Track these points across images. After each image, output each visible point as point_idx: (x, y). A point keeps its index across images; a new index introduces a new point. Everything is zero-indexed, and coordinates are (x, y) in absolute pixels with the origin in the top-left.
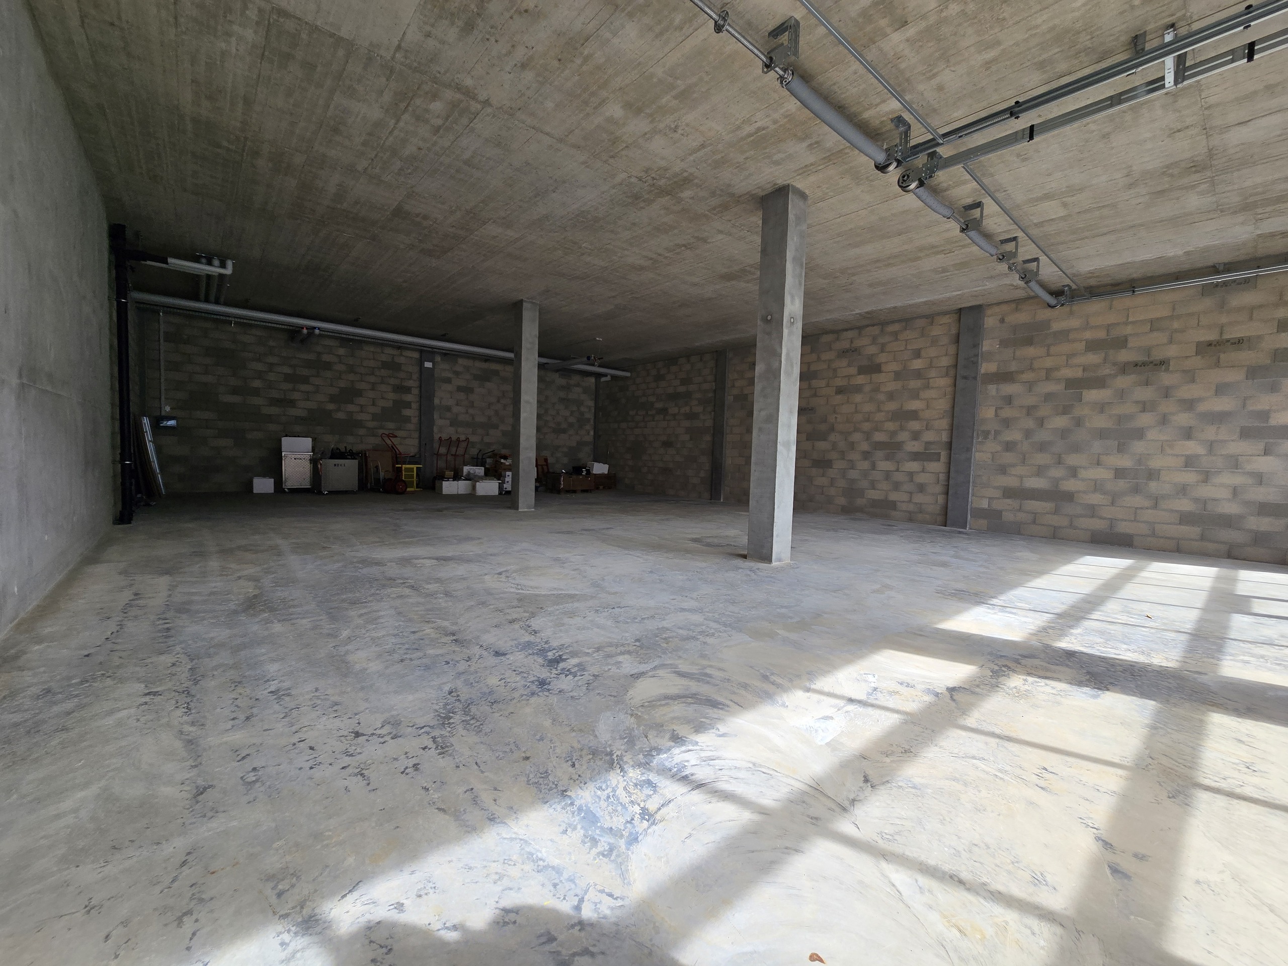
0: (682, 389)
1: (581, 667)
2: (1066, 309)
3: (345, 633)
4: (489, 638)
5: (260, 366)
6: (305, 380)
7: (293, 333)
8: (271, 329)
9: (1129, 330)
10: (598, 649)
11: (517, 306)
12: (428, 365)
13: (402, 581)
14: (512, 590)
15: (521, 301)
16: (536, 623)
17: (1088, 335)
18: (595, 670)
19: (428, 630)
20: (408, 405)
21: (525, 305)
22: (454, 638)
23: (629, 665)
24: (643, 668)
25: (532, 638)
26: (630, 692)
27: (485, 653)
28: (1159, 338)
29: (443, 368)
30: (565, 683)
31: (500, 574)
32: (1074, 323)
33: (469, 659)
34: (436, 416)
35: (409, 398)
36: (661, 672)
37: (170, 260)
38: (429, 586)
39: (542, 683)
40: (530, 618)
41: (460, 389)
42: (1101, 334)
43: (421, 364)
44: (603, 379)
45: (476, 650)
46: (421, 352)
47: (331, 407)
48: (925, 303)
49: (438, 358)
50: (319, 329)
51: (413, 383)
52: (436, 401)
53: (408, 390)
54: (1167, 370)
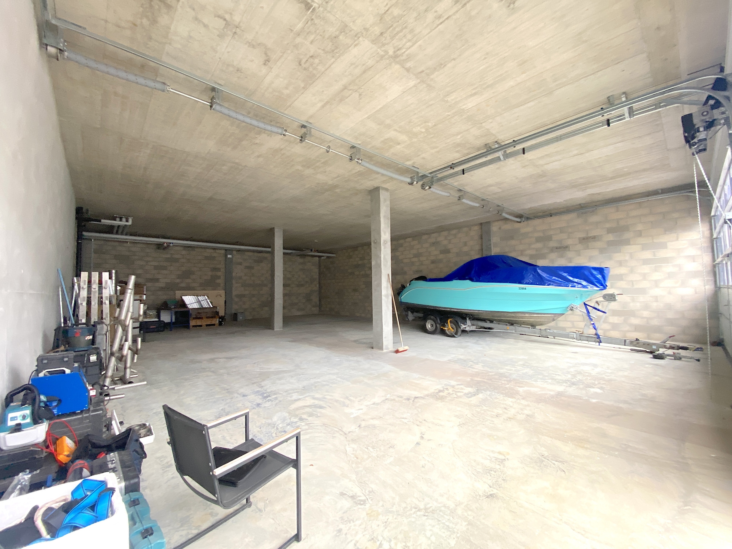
0: (360, 262)
1: (276, 398)
2: (526, 222)
3: (182, 392)
4: (242, 391)
5: (142, 263)
6: (165, 268)
7: (159, 246)
8: (147, 244)
9: (551, 233)
10: (286, 392)
11: (271, 231)
12: (229, 256)
13: (209, 369)
14: (258, 370)
15: (274, 228)
16: (263, 384)
17: (536, 235)
18: (281, 399)
19: (217, 389)
20: (219, 277)
21: (276, 230)
22: (228, 391)
23: (295, 396)
24: (300, 397)
25: (260, 389)
26: (291, 406)
27: (239, 396)
28: (564, 236)
29: (237, 258)
30: (268, 404)
31: (255, 363)
32: (529, 229)
33: (232, 398)
34: (234, 282)
35: (219, 274)
36: (307, 398)
37: (102, 221)
38: (221, 371)
39: (258, 405)
40: (262, 381)
41: (247, 267)
42: (541, 234)
43: (226, 256)
44: (322, 258)
45: (236, 395)
46: (226, 250)
47: (178, 281)
48: (464, 222)
49: (235, 252)
50: (173, 243)
51: (222, 266)
52: (234, 274)
53: (219, 270)
54: (569, 250)
